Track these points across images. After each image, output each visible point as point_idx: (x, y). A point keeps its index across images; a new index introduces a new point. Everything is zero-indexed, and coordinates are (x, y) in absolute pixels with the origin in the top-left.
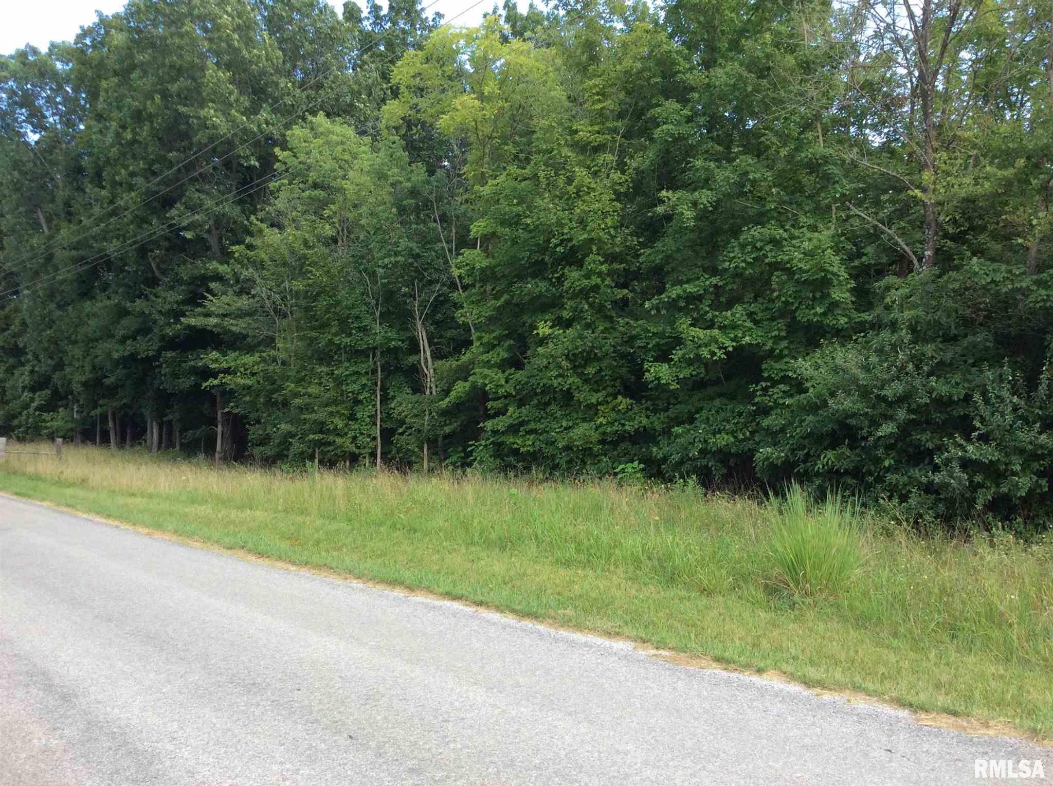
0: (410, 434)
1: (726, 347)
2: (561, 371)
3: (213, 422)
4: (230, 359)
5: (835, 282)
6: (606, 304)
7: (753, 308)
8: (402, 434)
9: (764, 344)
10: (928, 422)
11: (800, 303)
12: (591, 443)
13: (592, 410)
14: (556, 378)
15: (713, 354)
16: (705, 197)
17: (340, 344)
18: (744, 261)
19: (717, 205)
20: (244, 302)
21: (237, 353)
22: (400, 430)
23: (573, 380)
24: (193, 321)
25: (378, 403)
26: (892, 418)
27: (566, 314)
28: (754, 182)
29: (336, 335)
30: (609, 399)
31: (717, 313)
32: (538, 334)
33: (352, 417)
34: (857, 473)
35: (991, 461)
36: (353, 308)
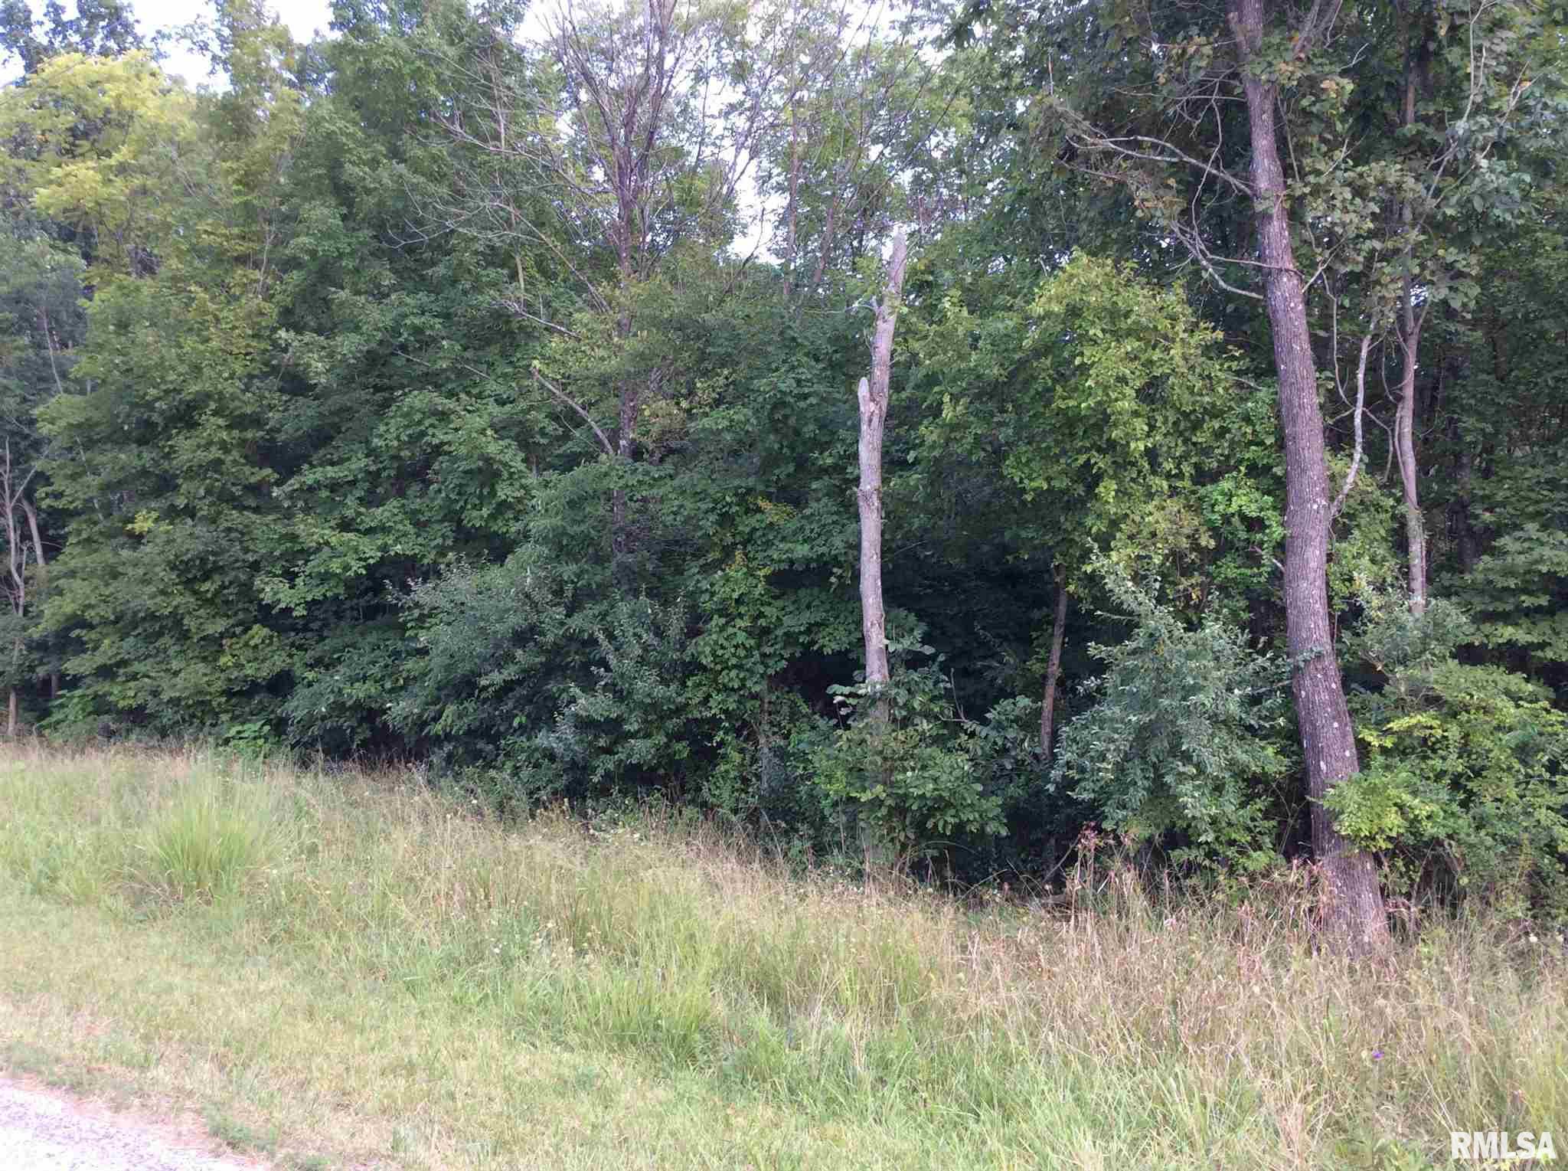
1: (366, 559)
2: (162, 586)
5: (506, 475)
6: (234, 489)
9: (424, 556)
11: (466, 502)
12: (210, 693)
13: (214, 645)
15: (347, 568)
16: (347, 344)
18: (398, 438)
23: (182, 600)
26: (513, 661)
27: (181, 502)
30: (238, 630)
31: (362, 510)
32: (133, 530)
35: (608, 719)
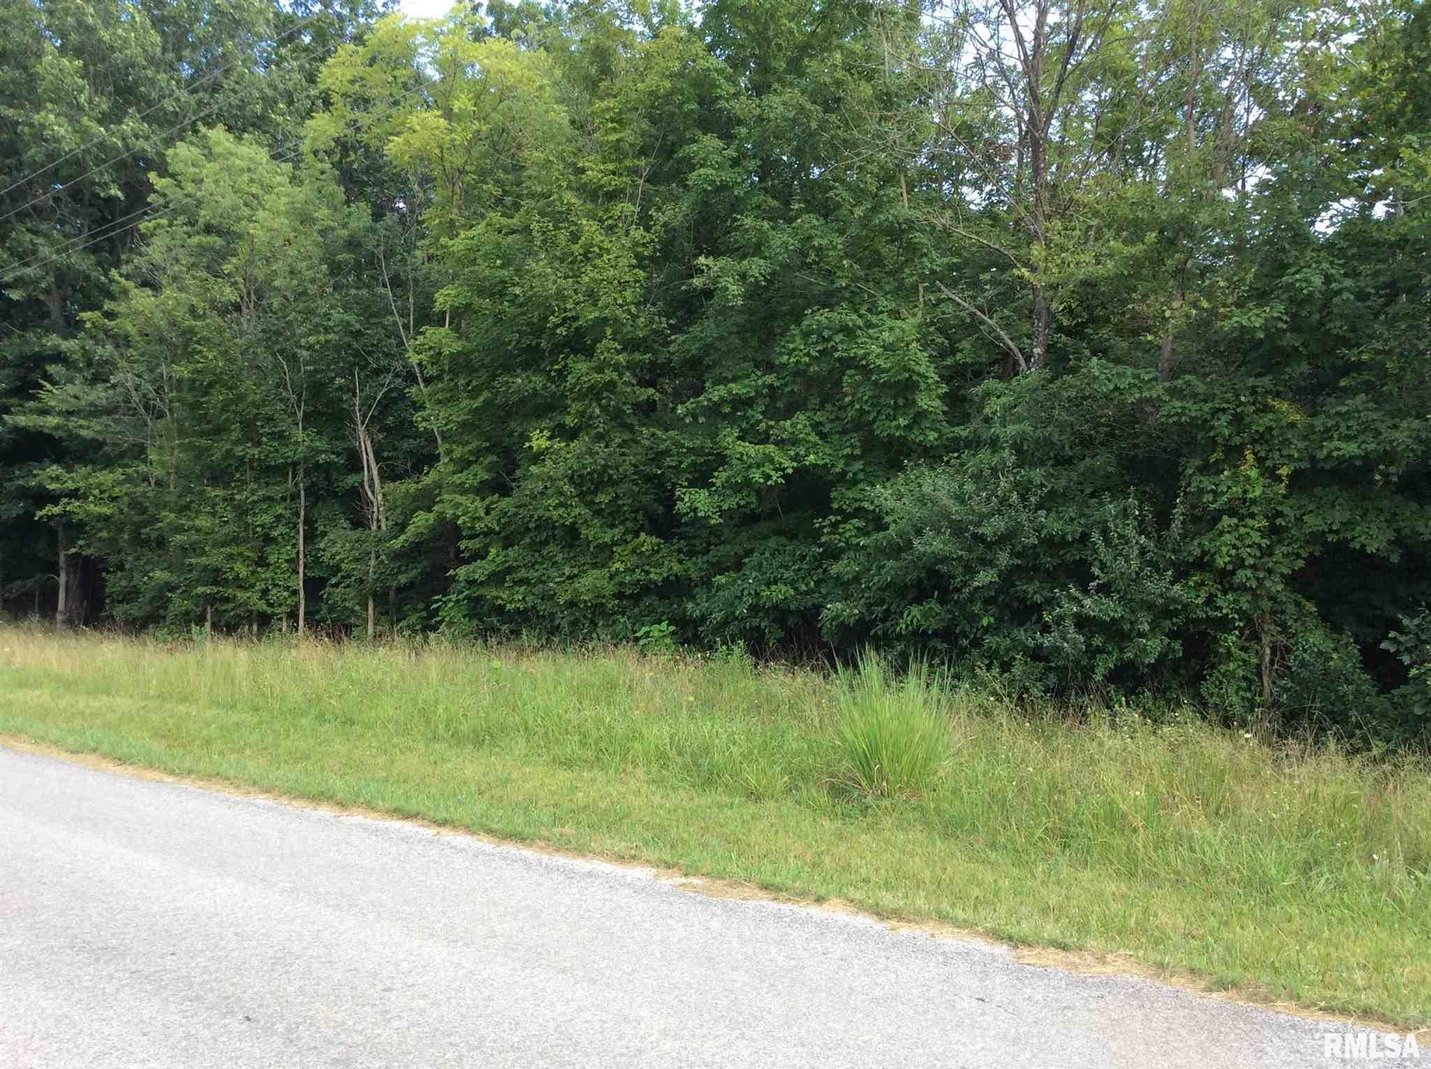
0: (348, 586)
1: (785, 469)
2: (562, 499)
3: (54, 568)
4: (77, 478)
5: (923, 386)
6: (625, 408)
7: (819, 417)
8: (336, 585)
9: (833, 465)
10: (1036, 568)
11: (879, 412)
12: (604, 597)
13: (605, 552)
14: (556, 508)
15: (768, 477)
16: (756, 267)
17: (243, 457)
18: (808, 354)
19: (772, 278)
20: (99, 395)
21: (89, 468)
22: (334, 581)
23: (580, 510)
24: (22, 420)
25: (301, 541)
26: (991, 564)
27: (570, 421)
28: (819, 250)
29: (237, 443)
30: (629, 538)
31: (772, 423)
32: (531, 447)
33: (262, 562)
34: (947, 634)
35: (1113, 619)
36: (265, 406)
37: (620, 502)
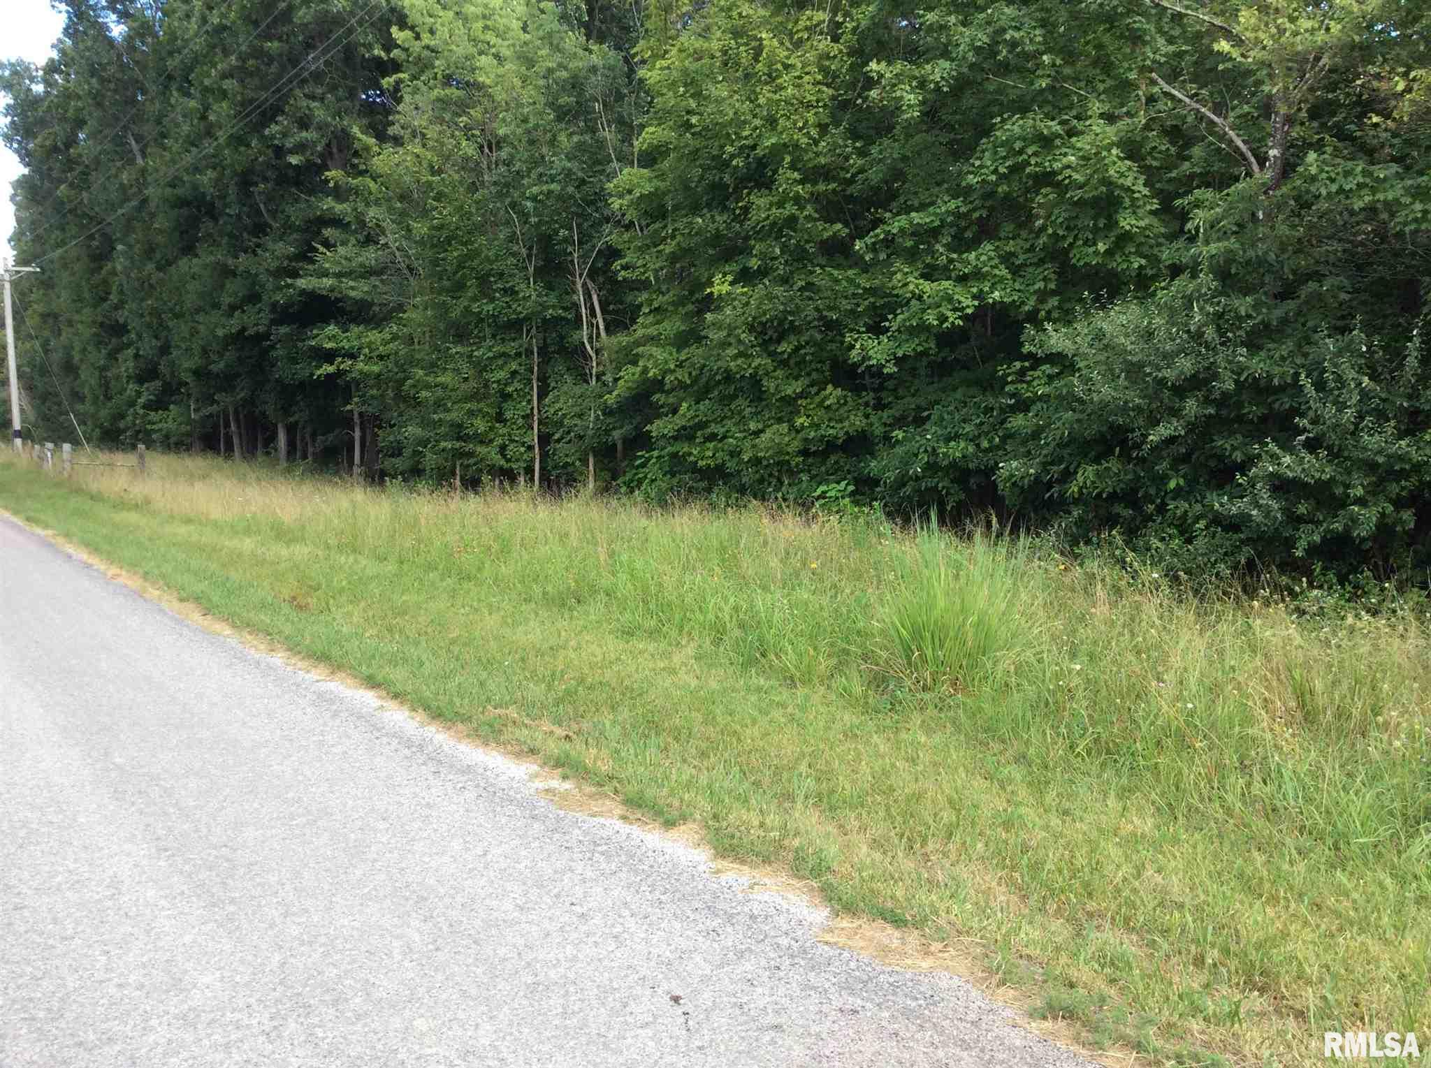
0: (570, 441)
1: (963, 308)
2: (742, 349)
3: (348, 422)
4: (355, 337)
5: (1127, 202)
6: (807, 246)
7: (1011, 247)
8: (558, 441)
9: (1023, 303)
10: (1240, 419)
11: (1076, 238)
12: (788, 453)
13: (789, 405)
14: (735, 357)
15: (942, 319)
16: (939, 71)
17: (480, 313)
18: (995, 171)
19: (961, 85)
20: (370, 256)
21: (361, 328)
22: (557, 436)
23: (761, 361)
24: (302, 283)
25: (535, 398)
26: (1175, 413)
27: (754, 263)
28: (1014, 44)
29: (474, 299)
30: (814, 390)
31: (955, 256)
32: (712, 293)
33: (500, 418)
34: (1130, 497)
35: (1318, 481)
36: (496, 260)
37: (802, 352)
